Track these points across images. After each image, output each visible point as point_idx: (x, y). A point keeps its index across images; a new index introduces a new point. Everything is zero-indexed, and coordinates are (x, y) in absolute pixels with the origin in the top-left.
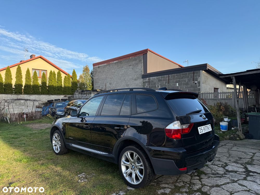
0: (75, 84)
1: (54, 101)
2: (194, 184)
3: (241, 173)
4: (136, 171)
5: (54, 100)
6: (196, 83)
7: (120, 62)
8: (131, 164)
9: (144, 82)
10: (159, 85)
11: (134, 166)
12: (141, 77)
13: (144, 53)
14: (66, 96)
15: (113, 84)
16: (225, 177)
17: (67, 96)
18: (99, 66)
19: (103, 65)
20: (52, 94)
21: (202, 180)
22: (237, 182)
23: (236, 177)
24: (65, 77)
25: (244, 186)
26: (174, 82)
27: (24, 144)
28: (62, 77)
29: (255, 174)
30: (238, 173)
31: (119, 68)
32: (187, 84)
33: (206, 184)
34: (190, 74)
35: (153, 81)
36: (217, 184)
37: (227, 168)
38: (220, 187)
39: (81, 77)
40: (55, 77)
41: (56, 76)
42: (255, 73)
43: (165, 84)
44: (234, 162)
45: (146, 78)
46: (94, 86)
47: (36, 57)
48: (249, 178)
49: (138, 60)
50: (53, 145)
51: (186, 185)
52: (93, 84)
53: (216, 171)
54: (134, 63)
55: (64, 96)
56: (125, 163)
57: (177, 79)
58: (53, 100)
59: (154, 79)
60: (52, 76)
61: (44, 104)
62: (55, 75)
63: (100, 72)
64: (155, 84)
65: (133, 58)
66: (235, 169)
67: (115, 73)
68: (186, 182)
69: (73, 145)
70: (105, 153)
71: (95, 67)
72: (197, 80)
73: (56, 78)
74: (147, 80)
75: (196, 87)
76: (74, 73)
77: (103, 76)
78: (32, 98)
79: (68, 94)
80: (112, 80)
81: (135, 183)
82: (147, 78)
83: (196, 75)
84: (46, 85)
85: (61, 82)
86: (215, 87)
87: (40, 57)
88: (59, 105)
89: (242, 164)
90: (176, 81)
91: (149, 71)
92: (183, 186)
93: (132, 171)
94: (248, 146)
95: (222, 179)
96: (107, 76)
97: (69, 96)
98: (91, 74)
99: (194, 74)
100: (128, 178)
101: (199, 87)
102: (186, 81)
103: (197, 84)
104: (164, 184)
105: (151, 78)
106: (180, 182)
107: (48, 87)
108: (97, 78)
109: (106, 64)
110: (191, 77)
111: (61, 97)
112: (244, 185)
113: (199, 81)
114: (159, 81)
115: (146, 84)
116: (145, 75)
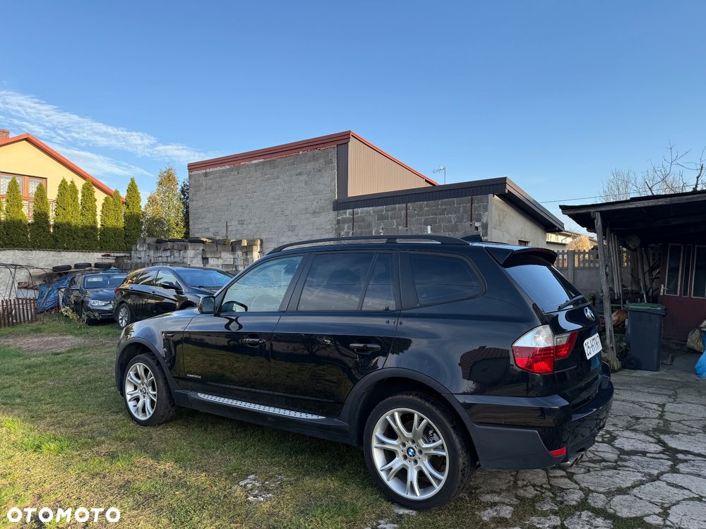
0: (134, 221)
1: (72, 270)
2: (562, 490)
3: (657, 456)
4: (418, 465)
5: (73, 266)
6: (477, 228)
7: (272, 164)
8: (404, 445)
9: (338, 222)
10: (381, 231)
11: (412, 450)
12: (331, 206)
13: (341, 141)
14: (109, 256)
15: (250, 223)
16: (626, 467)
17: (112, 254)
18: (208, 170)
19: (218, 168)
20: (67, 249)
21: (575, 477)
22: (661, 478)
23: (651, 466)
24: (106, 199)
25: (683, 488)
26: (421, 224)
27: (20, 396)
28: (96, 200)
29: (690, 457)
30: (648, 455)
31: (268, 179)
32: (455, 228)
33: (592, 488)
34: (461, 203)
35: (363, 220)
36: (618, 486)
37: (617, 443)
38: (628, 494)
39: (152, 201)
40: (76, 197)
41: (80, 196)
42: (650, 204)
43: (397, 226)
44: (627, 428)
45: (343, 211)
46: (190, 227)
47: (10, 137)
48: (681, 467)
49: (322, 161)
50: (128, 397)
51: (543, 493)
52: (188, 222)
53: (596, 453)
54: (310, 166)
55: (103, 254)
56: (383, 443)
57: (429, 215)
58: (69, 267)
59: (368, 213)
60: (68, 194)
61: (39, 277)
62: (76, 191)
63: (210, 188)
64: (369, 225)
65: (310, 153)
66: (640, 446)
67: (255, 192)
68: (541, 486)
69: (202, 396)
70: (315, 417)
71: (194, 173)
72: (479, 220)
73: (79, 202)
74: (348, 216)
76: (132, 189)
77: (218, 200)
78: (4, 258)
79: (115, 250)
80: (247, 212)
81: (419, 495)
82: (348, 211)
83: (476, 205)
84: (47, 222)
85: (94, 215)
86: (522, 238)
87: (26, 139)
88: (95, 280)
89: (647, 433)
90: (425, 221)
91: (353, 192)
92: (536, 496)
93: (406, 463)
94: (638, 388)
95: (620, 472)
96: (232, 199)
97: (118, 255)
98: (183, 192)
99: (473, 205)
100: (393, 484)
102: (451, 222)
103: (480, 229)
104: (488, 493)
105: (359, 210)
106: (526, 486)
107: (56, 226)
108: (202, 206)
109: (228, 167)
110: (465, 211)
111: (95, 257)
112: (681, 486)
113: (484, 221)
114: (382, 218)
115: (346, 227)
116: (343, 203)
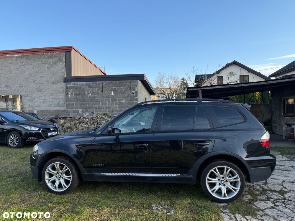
6: (133, 93)
7: (27, 57)
9: (67, 88)
10: (90, 93)
12: (63, 80)
13: (68, 50)
15: (13, 87)
26: (109, 90)
32: (124, 93)
34: (127, 83)
35: (81, 88)
43: (98, 91)
45: (69, 83)
49: (57, 59)
54: (50, 60)
57: (112, 87)
59: (83, 84)
64: (84, 90)
65: (50, 54)
67: (16, 71)
72: (134, 90)
74: (72, 85)
75: (134, 96)
80: (11, 81)
82: (72, 83)
83: (133, 84)
86: (145, 97)
90: (111, 90)
99: (132, 84)
101: (137, 97)
102: (122, 90)
103: (134, 94)
105: (78, 83)
110: (128, 86)
113: (136, 91)
114: (90, 87)
115: (71, 90)
116: (69, 79)
